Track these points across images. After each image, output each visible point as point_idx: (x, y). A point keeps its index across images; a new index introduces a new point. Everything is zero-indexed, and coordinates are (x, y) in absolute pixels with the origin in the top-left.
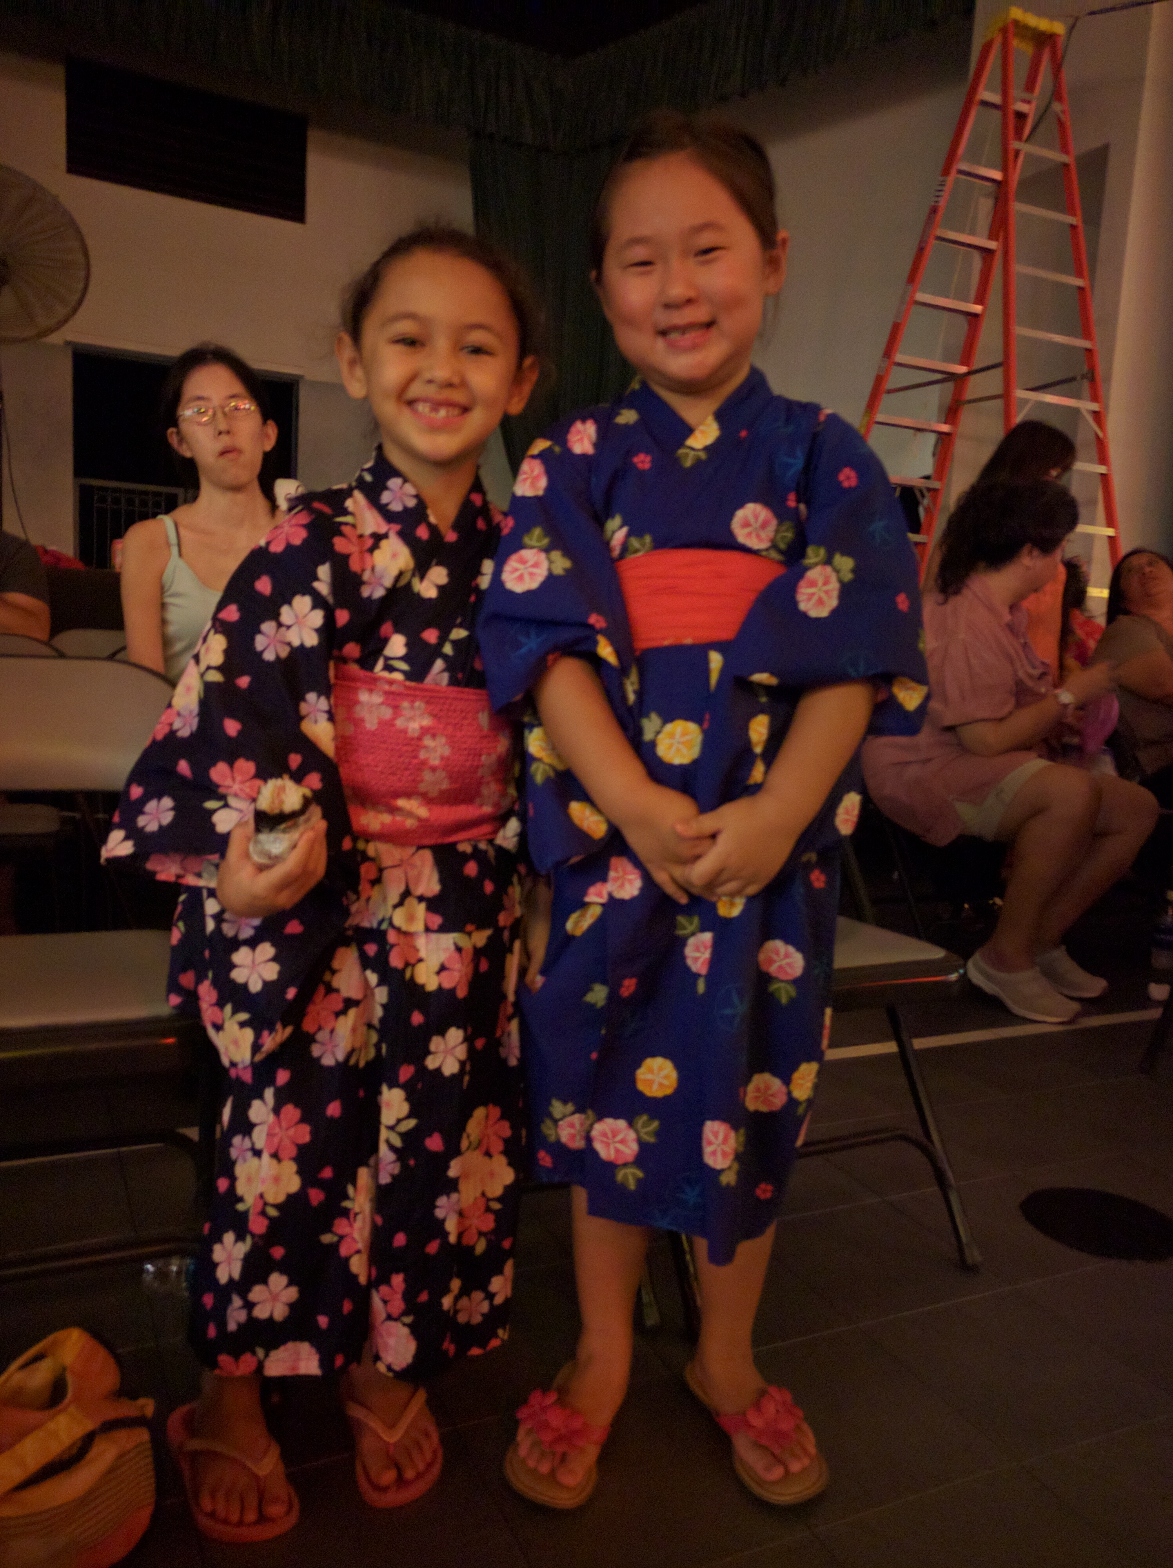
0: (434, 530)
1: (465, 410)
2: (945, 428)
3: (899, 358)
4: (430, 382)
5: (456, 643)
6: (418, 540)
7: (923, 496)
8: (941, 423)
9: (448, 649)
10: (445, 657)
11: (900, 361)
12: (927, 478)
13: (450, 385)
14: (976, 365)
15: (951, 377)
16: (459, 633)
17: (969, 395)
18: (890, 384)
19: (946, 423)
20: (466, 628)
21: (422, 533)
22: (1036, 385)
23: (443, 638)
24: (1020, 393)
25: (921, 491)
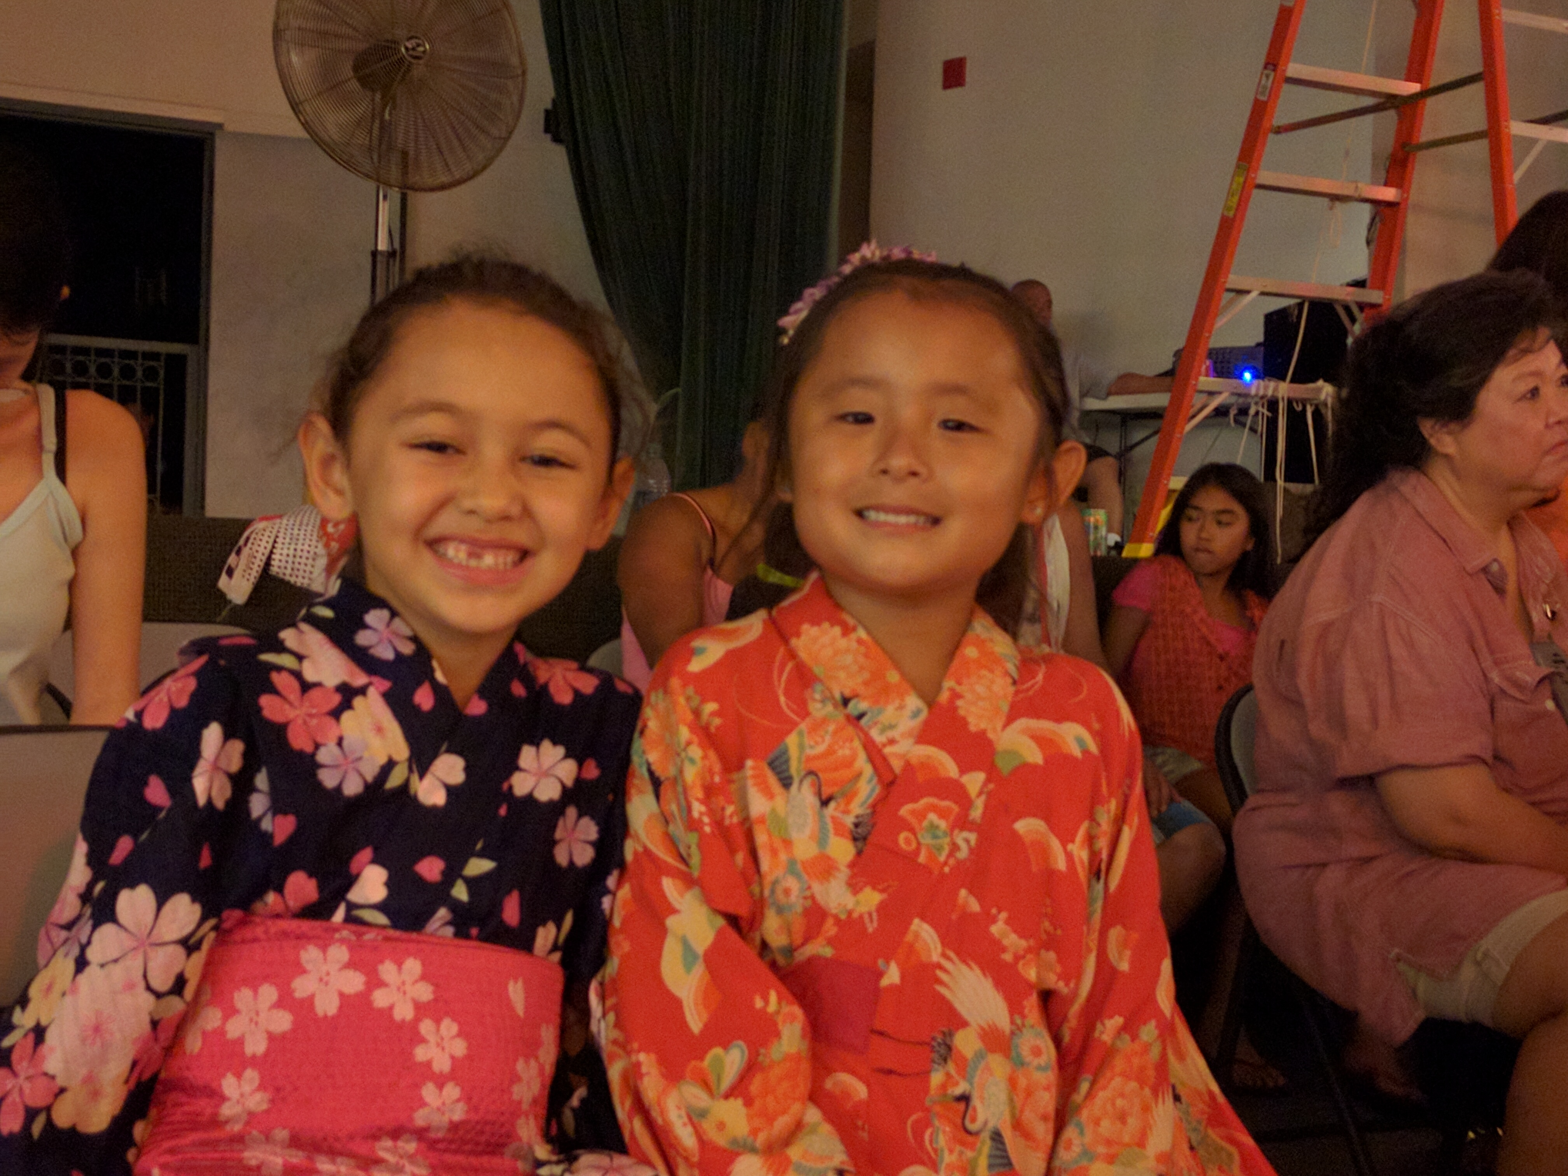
0: (441, 693)
1: (524, 554)
2: (1389, 194)
3: (1294, 69)
4: (471, 512)
5: (472, 883)
6: (417, 710)
7: (1353, 320)
8: (1379, 185)
9: (460, 892)
10: (455, 906)
11: (1295, 76)
12: (1360, 284)
13: (506, 518)
14: (1433, 83)
15: (1390, 101)
16: (478, 866)
17: (1425, 135)
18: (1281, 116)
19: (1386, 184)
20: (491, 858)
21: (424, 698)
22: (1547, 113)
23: (452, 873)
24: (1517, 128)
25: (1347, 308)
